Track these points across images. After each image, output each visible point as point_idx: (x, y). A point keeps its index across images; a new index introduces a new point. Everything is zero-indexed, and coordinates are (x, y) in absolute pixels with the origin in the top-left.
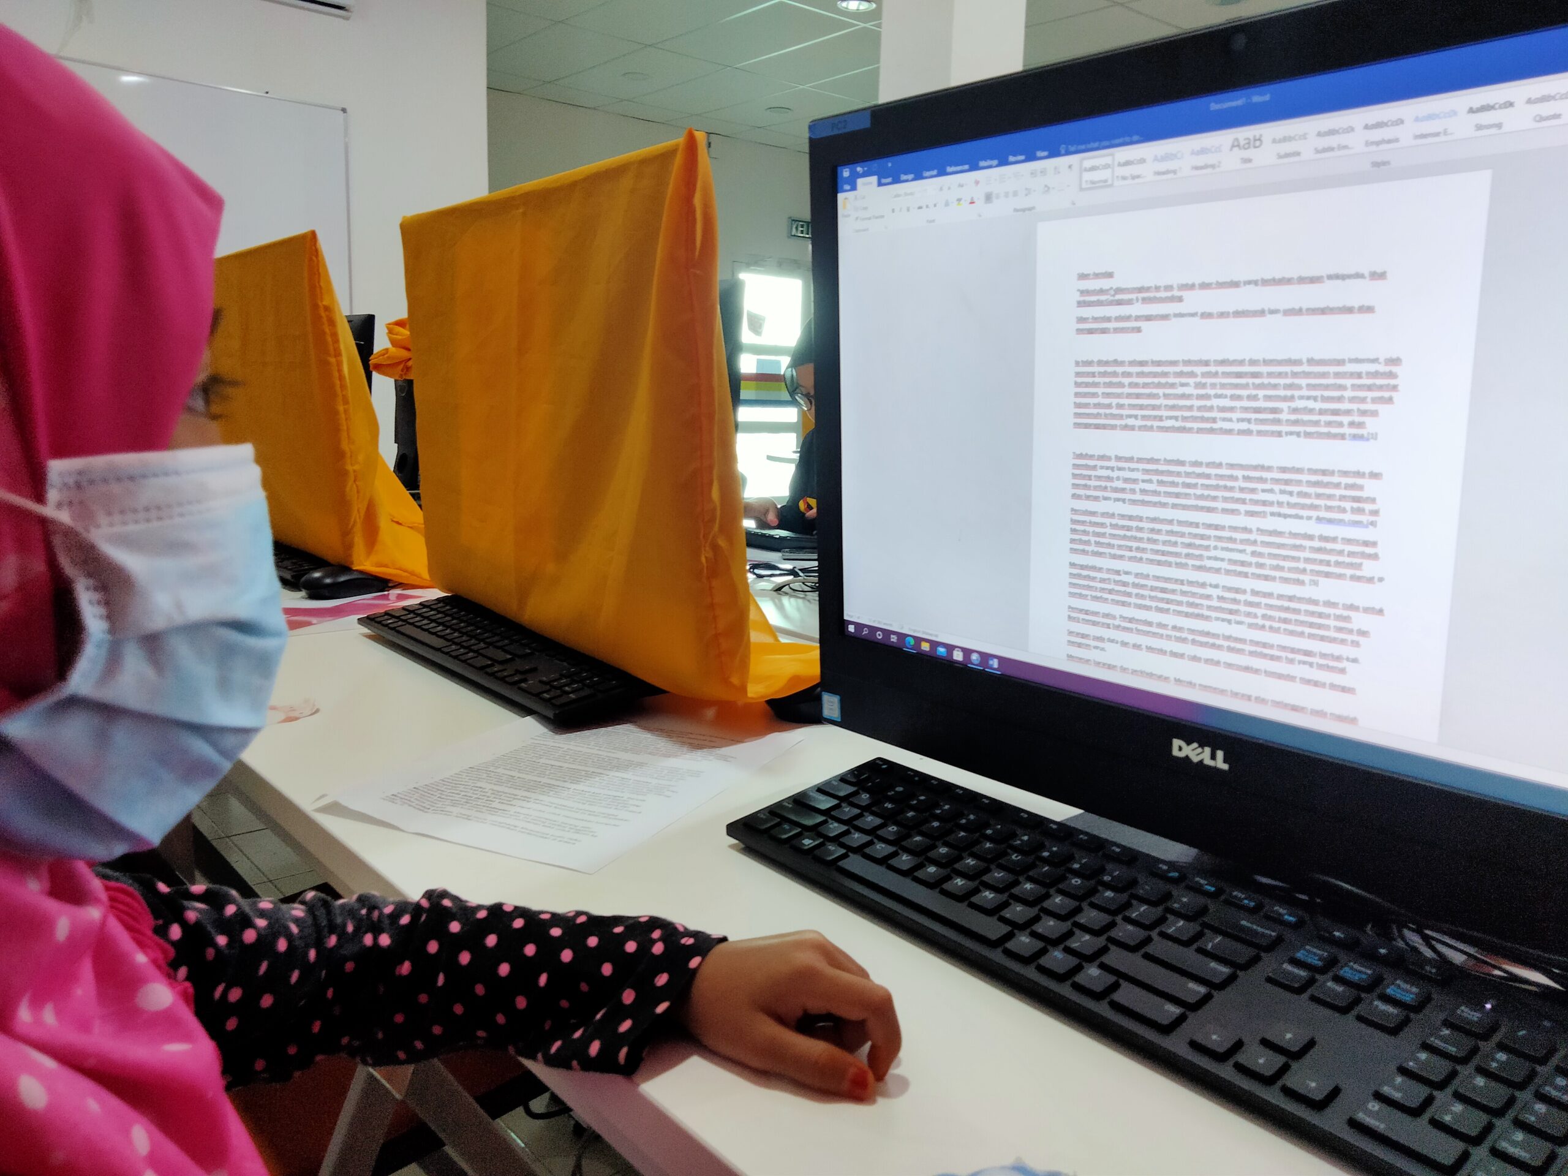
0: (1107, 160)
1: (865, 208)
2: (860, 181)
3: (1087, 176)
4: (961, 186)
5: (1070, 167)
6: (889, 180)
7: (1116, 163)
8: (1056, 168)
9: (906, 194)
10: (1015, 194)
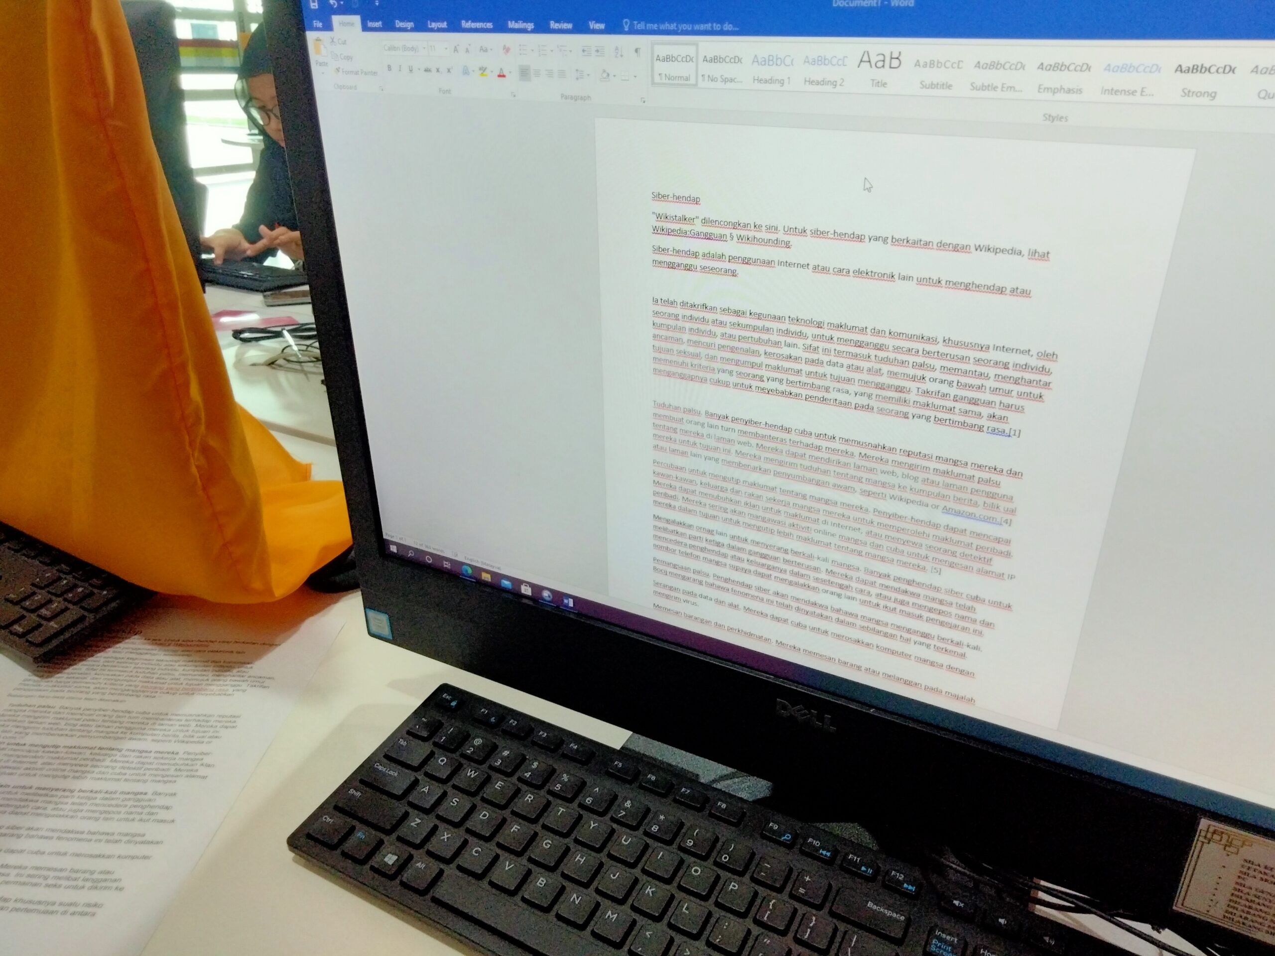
0: (690, 51)
1: (349, 58)
2: (337, 20)
3: (661, 67)
4: (484, 50)
5: (636, 51)
6: (378, 24)
7: (701, 59)
8: (617, 49)
9: (405, 48)
10: (562, 74)
